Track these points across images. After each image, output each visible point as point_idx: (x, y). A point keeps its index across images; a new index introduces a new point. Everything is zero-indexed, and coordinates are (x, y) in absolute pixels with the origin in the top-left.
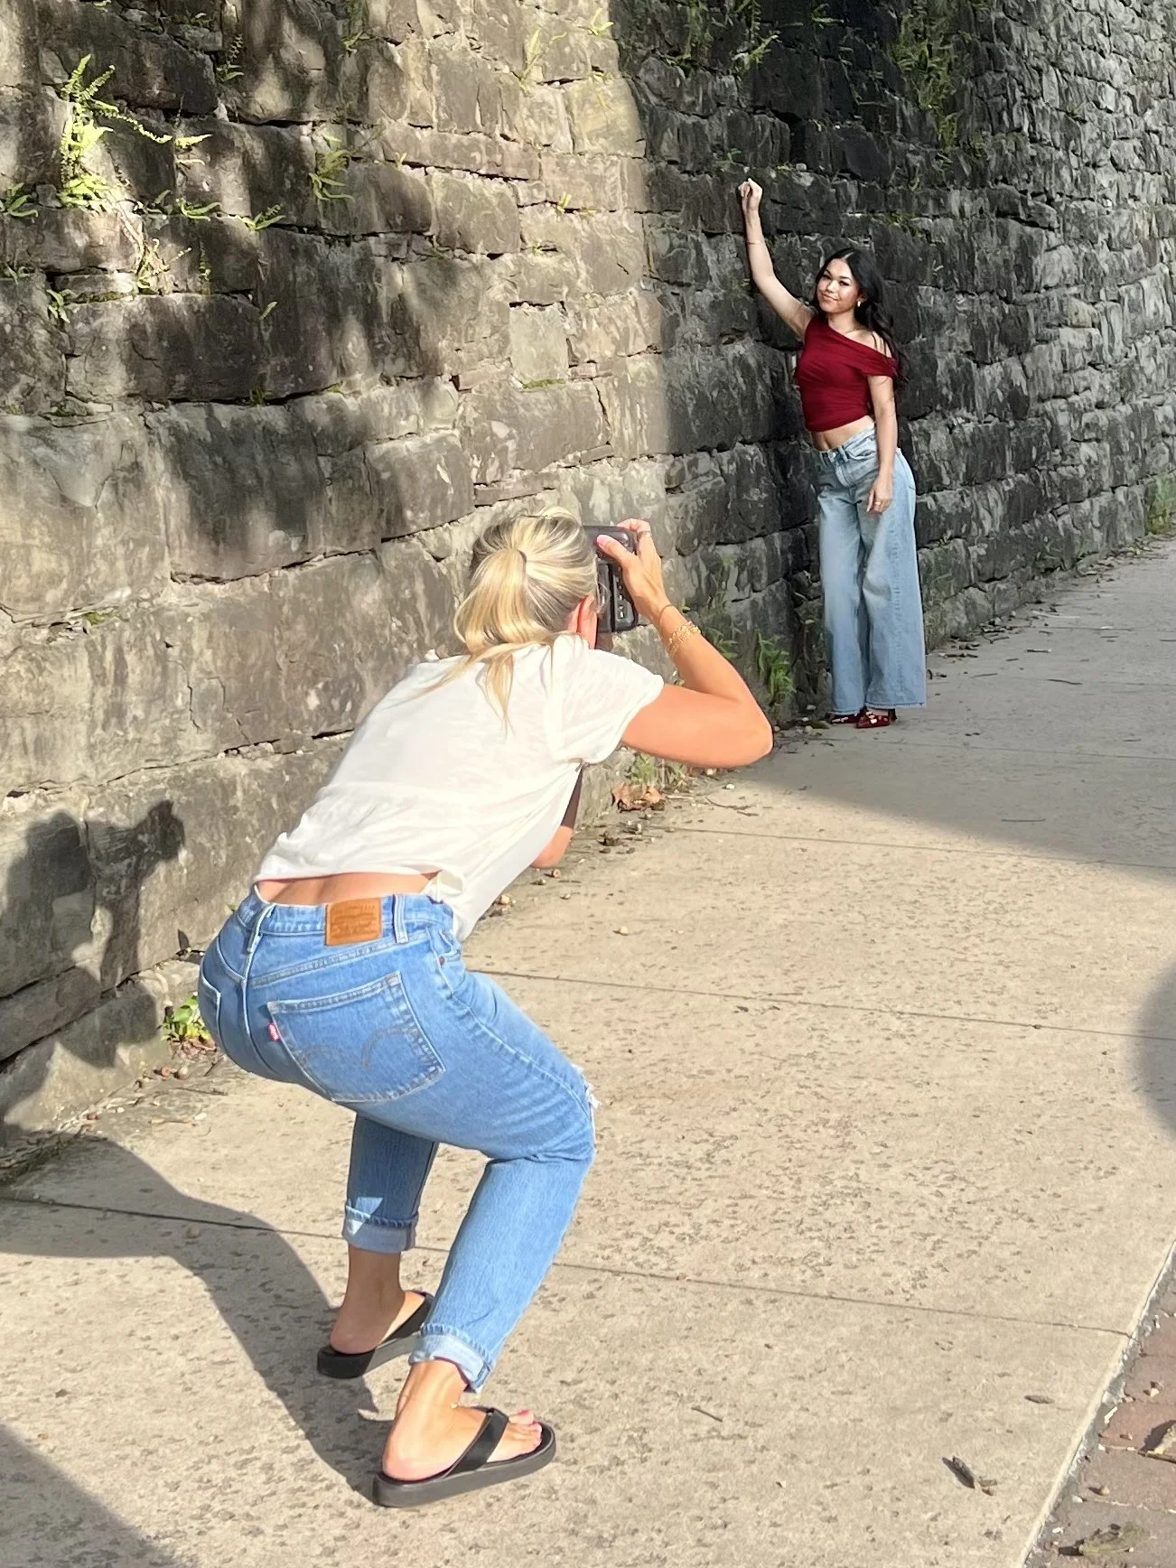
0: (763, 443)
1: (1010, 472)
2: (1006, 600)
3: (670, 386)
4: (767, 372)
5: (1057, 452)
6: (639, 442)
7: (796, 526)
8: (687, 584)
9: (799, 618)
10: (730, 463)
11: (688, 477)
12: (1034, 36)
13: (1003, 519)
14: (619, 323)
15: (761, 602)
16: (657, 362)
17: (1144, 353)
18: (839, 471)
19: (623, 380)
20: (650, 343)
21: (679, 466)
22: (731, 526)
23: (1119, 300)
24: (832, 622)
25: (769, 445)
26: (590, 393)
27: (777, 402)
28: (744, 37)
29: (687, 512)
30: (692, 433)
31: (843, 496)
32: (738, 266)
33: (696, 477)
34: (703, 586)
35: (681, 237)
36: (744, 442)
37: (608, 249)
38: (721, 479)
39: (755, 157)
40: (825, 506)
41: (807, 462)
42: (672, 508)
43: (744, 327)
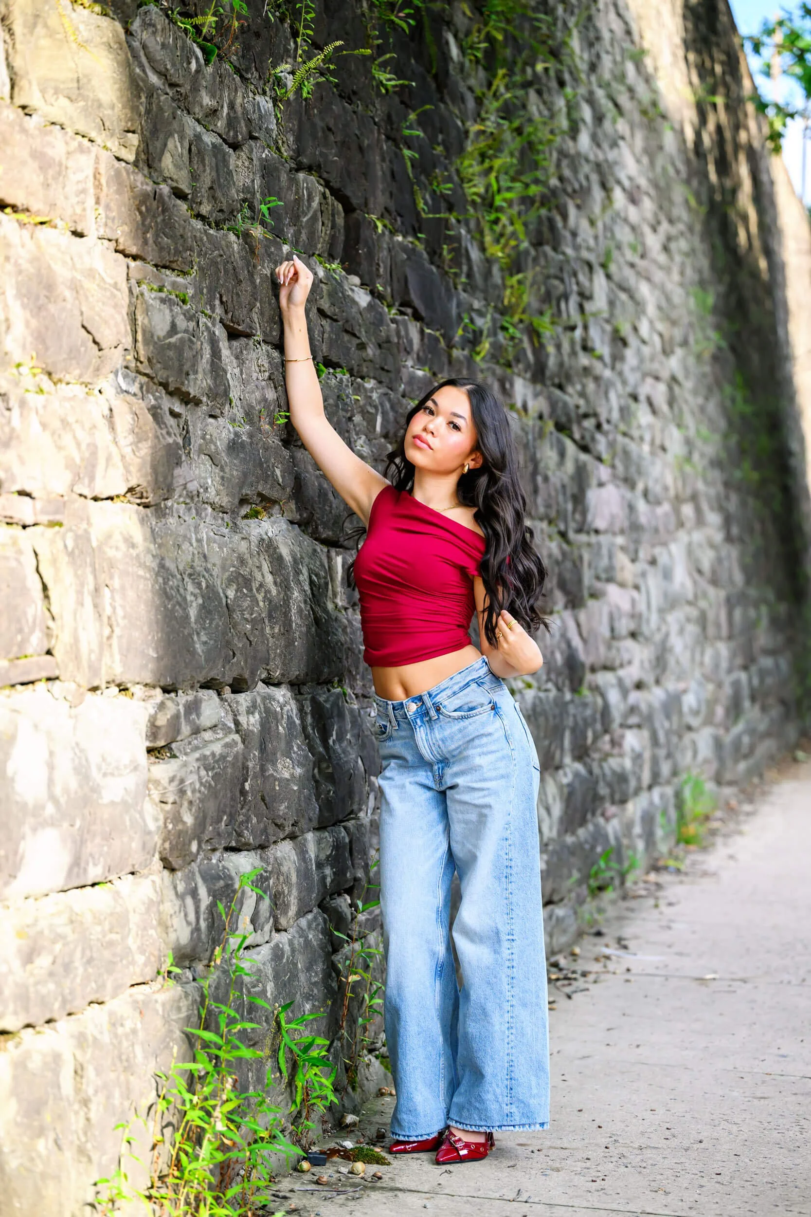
0: (296, 686)
1: (567, 760)
2: (564, 931)
3: (162, 566)
4: (305, 571)
5: (607, 738)
6: (106, 659)
7: (337, 823)
8: (178, 922)
9: (338, 973)
10: (250, 712)
11: (186, 730)
12: (584, 224)
13: (561, 820)
14: (81, 434)
15: (287, 948)
16: (143, 521)
17: (674, 629)
18: (421, 734)
19: (85, 537)
20: (133, 483)
21: (171, 709)
22: (248, 820)
23: (653, 562)
24: (399, 987)
25: (305, 689)
26: (20, 552)
27: (317, 621)
28: (288, 51)
29: (182, 792)
30: (193, 653)
31: (423, 776)
32: (271, 395)
33: (197, 731)
34: (203, 925)
35: (190, 317)
36: (268, 682)
37: (68, 294)
38: (237, 737)
39: (298, 234)
40: (391, 794)
41: (354, 723)
42: (157, 783)
43: (274, 494)
